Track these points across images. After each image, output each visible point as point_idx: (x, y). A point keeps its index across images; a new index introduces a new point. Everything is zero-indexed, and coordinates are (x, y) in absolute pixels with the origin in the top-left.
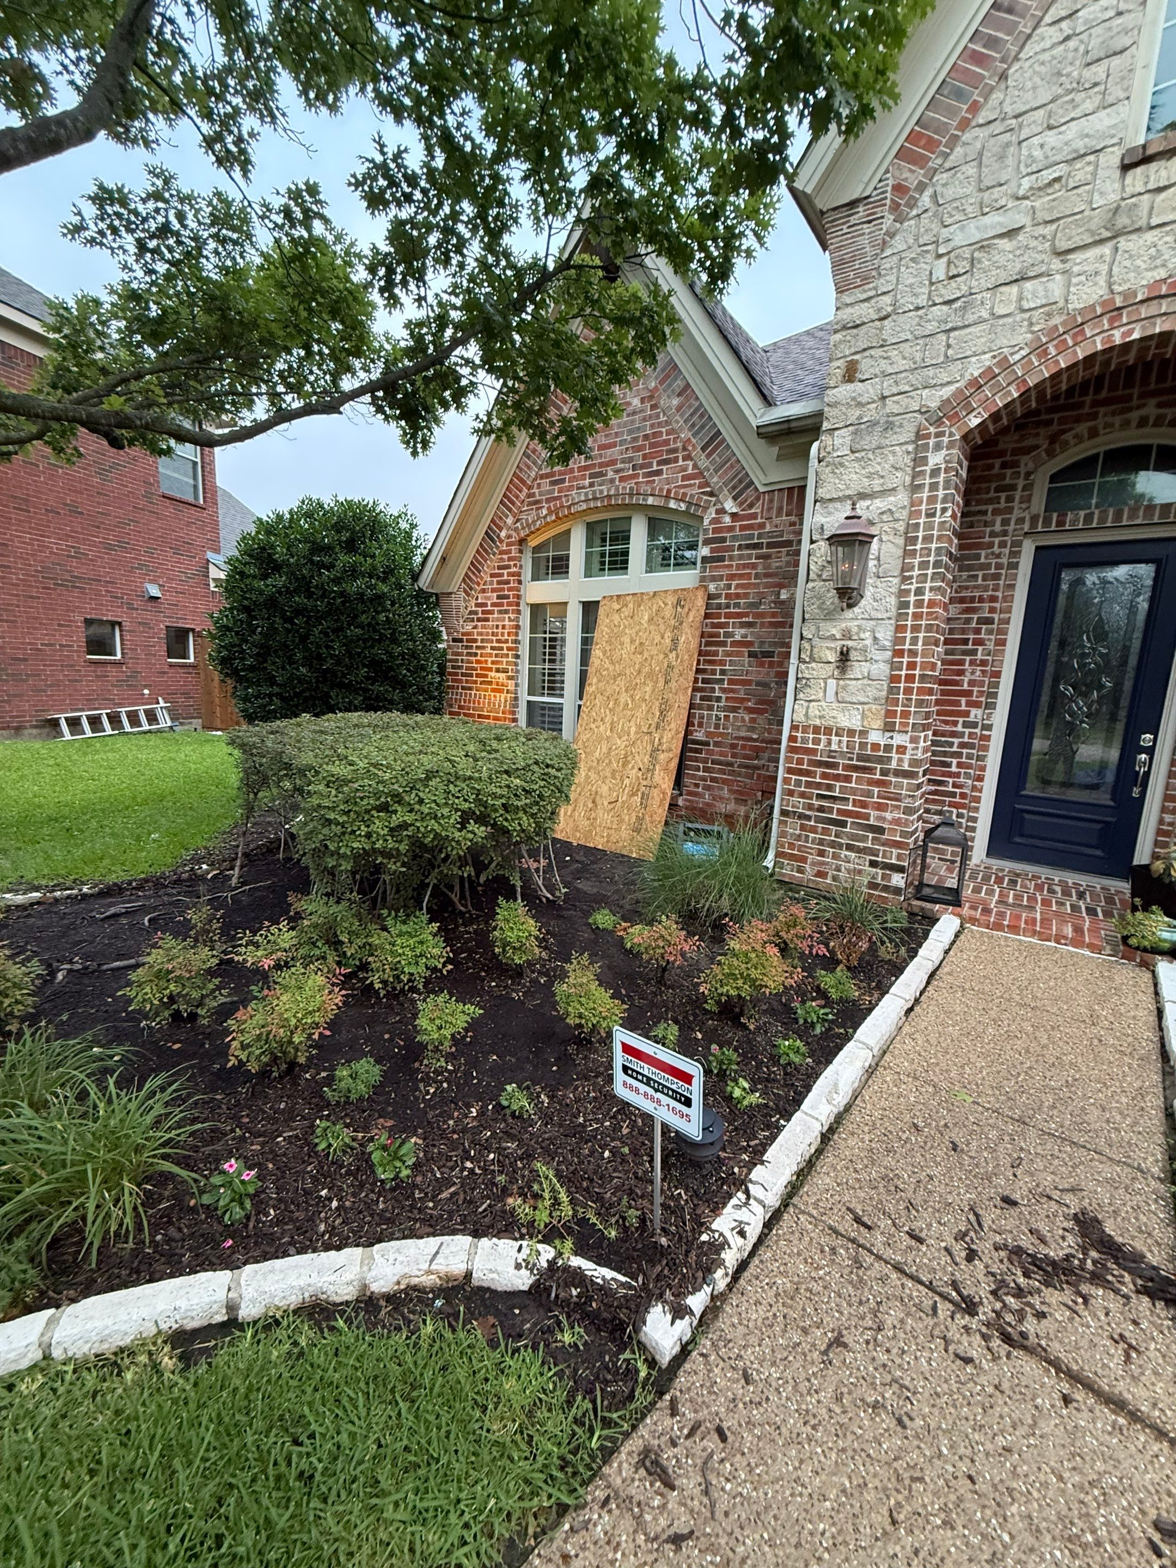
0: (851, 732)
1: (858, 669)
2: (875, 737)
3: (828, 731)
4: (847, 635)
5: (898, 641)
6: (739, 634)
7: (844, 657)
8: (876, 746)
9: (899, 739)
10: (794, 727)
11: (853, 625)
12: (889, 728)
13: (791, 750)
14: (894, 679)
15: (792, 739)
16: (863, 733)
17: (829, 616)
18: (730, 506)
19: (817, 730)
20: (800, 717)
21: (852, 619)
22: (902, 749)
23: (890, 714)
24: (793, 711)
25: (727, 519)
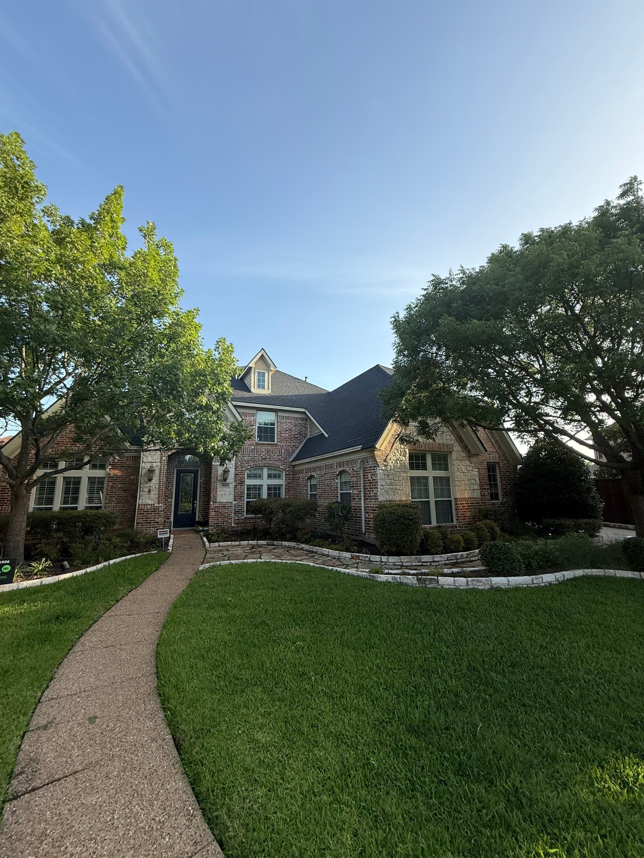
0: (151, 505)
1: (153, 493)
2: (156, 505)
3: (147, 505)
4: (150, 486)
5: (159, 487)
6: (120, 486)
7: (150, 491)
8: (156, 507)
9: (161, 505)
10: (139, 505)
11: (151, 485)
12: (159, 503)
13: (138, 509)
14: (159, 494)
15: (139, 507)
16: (154, 504)
17: (146, 483)
18: (117, 457)
19: (144, 505)
20: (140, 502)
21: (150, 484)
22: (161, 507)
23: (159, 500)
24: (139, 502)
25: (117, 461)
